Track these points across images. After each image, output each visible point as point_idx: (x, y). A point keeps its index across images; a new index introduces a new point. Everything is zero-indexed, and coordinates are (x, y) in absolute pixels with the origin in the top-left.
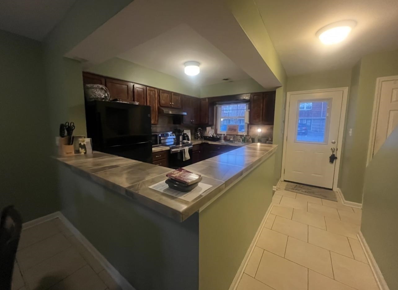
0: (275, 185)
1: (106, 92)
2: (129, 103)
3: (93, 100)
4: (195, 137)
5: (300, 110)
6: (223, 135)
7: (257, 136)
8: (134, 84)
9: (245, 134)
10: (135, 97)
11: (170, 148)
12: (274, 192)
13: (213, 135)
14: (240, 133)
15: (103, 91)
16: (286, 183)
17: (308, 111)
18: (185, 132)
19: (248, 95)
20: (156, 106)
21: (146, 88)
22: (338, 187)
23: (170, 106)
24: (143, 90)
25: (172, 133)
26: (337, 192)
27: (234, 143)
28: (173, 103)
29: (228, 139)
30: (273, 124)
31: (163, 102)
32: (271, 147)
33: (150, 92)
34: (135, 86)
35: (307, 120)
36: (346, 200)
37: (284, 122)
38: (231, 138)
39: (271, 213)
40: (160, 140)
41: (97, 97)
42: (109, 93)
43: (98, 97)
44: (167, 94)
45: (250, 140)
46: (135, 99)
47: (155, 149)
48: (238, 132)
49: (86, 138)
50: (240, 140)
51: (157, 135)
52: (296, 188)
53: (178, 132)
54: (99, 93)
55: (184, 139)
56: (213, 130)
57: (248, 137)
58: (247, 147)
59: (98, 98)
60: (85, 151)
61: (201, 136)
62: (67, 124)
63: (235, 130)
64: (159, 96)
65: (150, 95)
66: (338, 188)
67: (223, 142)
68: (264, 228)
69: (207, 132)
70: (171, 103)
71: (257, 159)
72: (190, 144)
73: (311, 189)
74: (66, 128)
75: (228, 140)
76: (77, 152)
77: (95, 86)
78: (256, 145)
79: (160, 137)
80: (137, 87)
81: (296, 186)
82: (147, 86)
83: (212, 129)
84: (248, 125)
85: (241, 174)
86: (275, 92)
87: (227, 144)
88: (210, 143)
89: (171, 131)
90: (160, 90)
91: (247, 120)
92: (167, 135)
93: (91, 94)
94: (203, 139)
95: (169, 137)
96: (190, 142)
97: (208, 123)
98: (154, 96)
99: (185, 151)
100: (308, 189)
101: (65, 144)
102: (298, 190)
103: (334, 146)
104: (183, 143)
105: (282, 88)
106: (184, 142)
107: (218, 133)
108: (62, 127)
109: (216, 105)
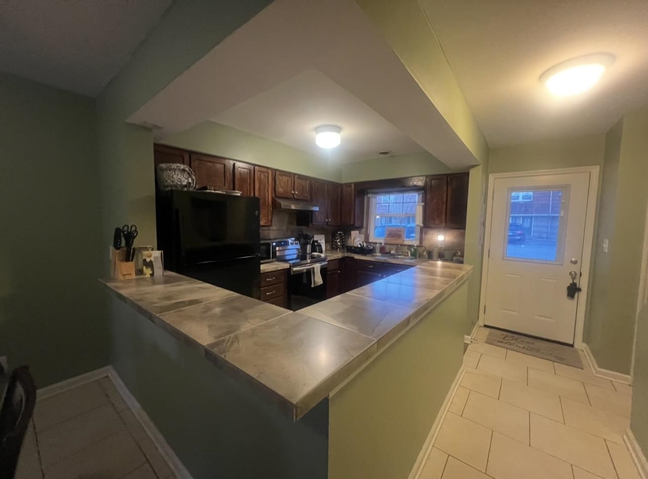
0: (469, 335)
1: (190, 175)
2: (225, 193)
3: (169, 189)
4: (333, 247)
5: (512, 201)
6: (378, 245)
7: (436, 247)
8: (235, 162)
9: (416, 243)
10: (236, 182)
11: (290, 266)
12: (466, 346)
13: (361, 244)
14: (407, 242)
15: (186, 175)
16: (488, 330)
17: (525, 202)
18: (316, 238)
19: (421, 178)
20: (270, 197)
21: (254, 169)
22: (583, 341)
23: (292, 196)
24: (249, 171)
25: (295, 240)
26: (583, 351)
27: (398, 258)
28: (297, 192)
29: (387, 250)
30: (464, 228)
31: (280, 190)
32: (460, 269)
33: (260, 175)
34: (236, 165)
35: (524, 218)
36: (600, 366)
37: (484, 224)
38: (392, 249)
39: (462, 385)
40: (274, 252)
41: (175, 184)
42: (194, 177)
43: (177, 183)
44: (288, 178)
45: (425, 253)
46: (237, 186)
47: (265, 268)
48: (404, 241)
49: (155, 250)
50: (408, 253)
51: (270, 244)
52: (507, 340)
53: (304, 239)
54: (179, 177)
55: (313, 250)
56: (363, 236)
57: (421, 250)
58: (420, 268)
59: (176, 186)
60: (151, 272)
61: (342, 245)
62: (126, 229)
63: (399, 236)
64: (274, 180)
65: (260, 179)
66: (584, 345)
67: (378, 257)
68: (449, 413)
69: (352, 238)
70: (293, 192)
71: (436, 292)
72: (323, 259)
73: (533, 343)
74: (123, 234)
75: (387, 253)
76: (140, 272)
77: (174, 166)
78: (435, 266)
79: (274, 248)
80: (239, 167)
81: (507, 336)
82: (255, 165)
83: (360, 233)
84: (422, 229)
85: (408, 321)
86: (467, 174)
87: (385, 260)
88: (357, 257)
89: (294, 237)
90: (276, 170)
91: (419, 221)
92: (286, 244)
93: (167, 179)
94: (346, 251)
95: (290, 247)
96: (323, 255)
97: (354, 225)
98: (267, 181)
99: (315, 271)
100: (528, 342)
101: (122, 261)
102: (511, 344)
103: (575, 268)
104: (312, 257)
105: (480, 167)
106: (314, 255)
107: (370, 241)
108: (118, 232)
109: (367, 195)
